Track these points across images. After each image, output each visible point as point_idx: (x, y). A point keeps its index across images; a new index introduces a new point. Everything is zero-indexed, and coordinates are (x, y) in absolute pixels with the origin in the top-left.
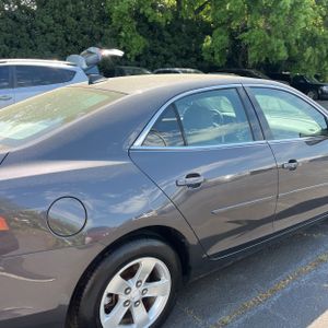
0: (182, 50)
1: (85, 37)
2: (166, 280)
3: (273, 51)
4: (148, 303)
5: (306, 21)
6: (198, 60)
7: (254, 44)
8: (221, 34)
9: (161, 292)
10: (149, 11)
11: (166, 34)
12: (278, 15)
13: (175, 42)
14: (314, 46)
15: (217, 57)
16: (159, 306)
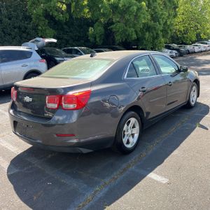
0: (76, 36)
1: (16, 30)
2: (137, 127)
3: (129, 35)
4: (133, 135)
5: (144, 18)
6: (85, 41)
7: (118, 31)
8: (98, 26)
9: (136, 131)
10: (56, 14)
11: (65, 27)
12: (130, 15)
13: (71, 32)
14: (149, 32)
15: (98, 40)
16: (136, 136)
